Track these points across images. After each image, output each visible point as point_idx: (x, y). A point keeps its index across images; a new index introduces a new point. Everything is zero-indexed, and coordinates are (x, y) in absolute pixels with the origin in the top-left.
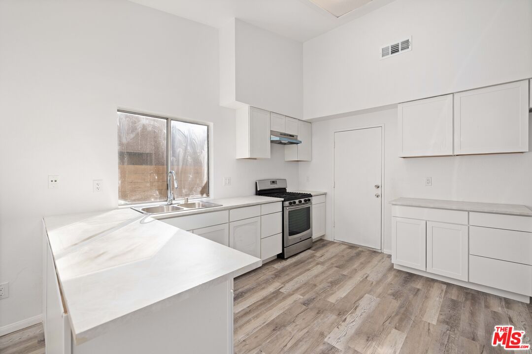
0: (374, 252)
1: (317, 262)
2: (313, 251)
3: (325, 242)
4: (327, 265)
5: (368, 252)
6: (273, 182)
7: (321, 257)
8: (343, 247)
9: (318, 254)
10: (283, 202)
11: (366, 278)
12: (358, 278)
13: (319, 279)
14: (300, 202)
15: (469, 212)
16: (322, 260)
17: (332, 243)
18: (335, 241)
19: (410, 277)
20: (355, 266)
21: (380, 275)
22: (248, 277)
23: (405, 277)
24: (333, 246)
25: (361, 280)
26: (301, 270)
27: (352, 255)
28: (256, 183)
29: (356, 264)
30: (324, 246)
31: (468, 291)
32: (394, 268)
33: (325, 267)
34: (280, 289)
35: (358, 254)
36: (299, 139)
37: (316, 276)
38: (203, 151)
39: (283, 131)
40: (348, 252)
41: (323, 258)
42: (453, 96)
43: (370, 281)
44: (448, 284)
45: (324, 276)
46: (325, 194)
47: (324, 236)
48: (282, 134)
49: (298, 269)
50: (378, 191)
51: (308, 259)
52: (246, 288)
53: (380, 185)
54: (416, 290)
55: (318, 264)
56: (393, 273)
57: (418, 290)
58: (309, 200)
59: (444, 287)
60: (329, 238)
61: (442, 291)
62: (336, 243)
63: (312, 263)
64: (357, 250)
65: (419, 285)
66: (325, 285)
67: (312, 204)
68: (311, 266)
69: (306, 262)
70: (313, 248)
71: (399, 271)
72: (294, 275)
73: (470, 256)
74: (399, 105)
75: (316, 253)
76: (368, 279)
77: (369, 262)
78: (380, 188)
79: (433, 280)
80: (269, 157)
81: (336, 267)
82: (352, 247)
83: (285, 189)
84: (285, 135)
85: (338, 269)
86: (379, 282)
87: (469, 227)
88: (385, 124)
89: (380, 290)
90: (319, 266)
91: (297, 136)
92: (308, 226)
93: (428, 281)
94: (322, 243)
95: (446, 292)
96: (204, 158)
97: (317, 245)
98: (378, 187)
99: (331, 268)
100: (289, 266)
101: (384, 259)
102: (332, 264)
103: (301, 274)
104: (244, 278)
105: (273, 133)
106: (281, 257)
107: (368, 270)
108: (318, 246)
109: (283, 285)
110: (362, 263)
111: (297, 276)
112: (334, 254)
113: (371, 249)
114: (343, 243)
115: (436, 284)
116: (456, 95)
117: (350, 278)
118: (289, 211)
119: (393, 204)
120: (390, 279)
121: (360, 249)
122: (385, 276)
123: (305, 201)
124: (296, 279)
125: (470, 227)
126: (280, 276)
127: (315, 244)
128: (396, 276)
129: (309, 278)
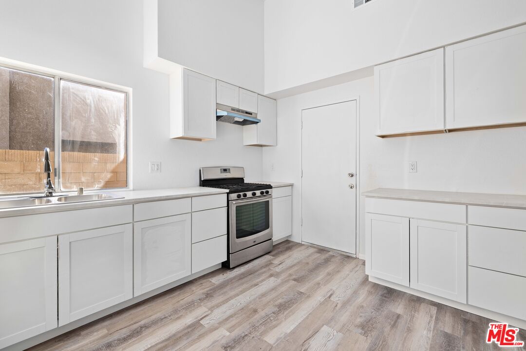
0: (347, 257)
1: (271, 272)
2: (272, 257)
3: (290, 244)
4: (283, 276)
5: (339, 258)
6: (225, 170)
7: (279, 264)
8: (312, 250)
9: (276, 261)
10: (228, 194)
11: (330, 297)
12: (318, 297)
13: (265, 300)
14: (254, 194)
15: (467, 205)
16: (278, 269)
17: (299, 245)
18: (303, 243)
19: (389, 294)
20: (319, 279)
21: (349, 292)
22: (167, 297)
23: (382, 295)
24: (299, 249)
25: (322, 300)
26: (245, 286)
27: (319, 262)
28: (200, 170)
29: (321, 275)
30: (289, 249)
31: (467, 317)
32: (370, 280)
33: (279, 281)
34: (201, 319)
35: (327, 261)
36: (259, 118)
37: (263, 295)
38: (117, 126)
39: (236, 106)
40: (316, 256)
41: (281, 266)
42: (444, 49)
43: (334, 302)
44: (439, 307)
45: (273, 295)
46: (292, 185)
47: (290, 236)
48: (233, 109)
49: (242, 284)
50: (352, 181)
51: (261, 268)
52: (153, 317)
53: (354, 173)
54: (395, 317)
55: (271, 276)
56: (367, 288)
57: (399, 316)
58: (267, 192)
59: (434, 310)
60: (296, 239)
61: (431, 317)
62: (303, 245)
63: (264, 275)
64: (327, 255)
65: (399, 308)
66: (269, 310)
67: (271, 197)
68: (260, 279)
69: (257, 273)
70: (273, 253)
71: (376, 286)
72: (232, 293)
73: (469, 267)
74: (375, 67)
75: (275, 259)
76: (332, 299)
77: (339, 272)
78: (354, 177)
79: (419, 300)
80: (216, 138)
81: (295, 280)
82: (322, 250)
83: (242, 179)
84: (238, 111)
85: (296, 282)
86: (345, 304)
87: (467, 227)
88: (360, 97)
89: (344, 317)
90: (272, 279)
91: (256, 114)
92: (266, 224)
93: (413, 300)
94: (287, 246)
95: (437, 319)
96: (119, 135)
97: (279, 248)
98: (352, 176)
99: (287, 281)
100: (231, 281)
101: (359, 267)
102: (291, 275)
103: (242, 292)
104: (159, 301)
105: (218, 106)
106: (226, 266)
107: (333, 285)
108: (280, 250)
109: (210, 312)
110: (329, 274)
111: (237, 295)
112: (296, 261)
113: (344, 254)
114: (312, 246)
115: (423, 306)
116: (447, 49)
117: (309, 297)
118: (236, 207)
119: (367, 196)
120: (361, 298)
121: (331, 253)
122: (355, 293)
123: (262, 193)
124: (232, 301)
125: (469, 226)
126: (213, 296)
127: (278, 246)
128: (370, 293)
129: (252, 298)
